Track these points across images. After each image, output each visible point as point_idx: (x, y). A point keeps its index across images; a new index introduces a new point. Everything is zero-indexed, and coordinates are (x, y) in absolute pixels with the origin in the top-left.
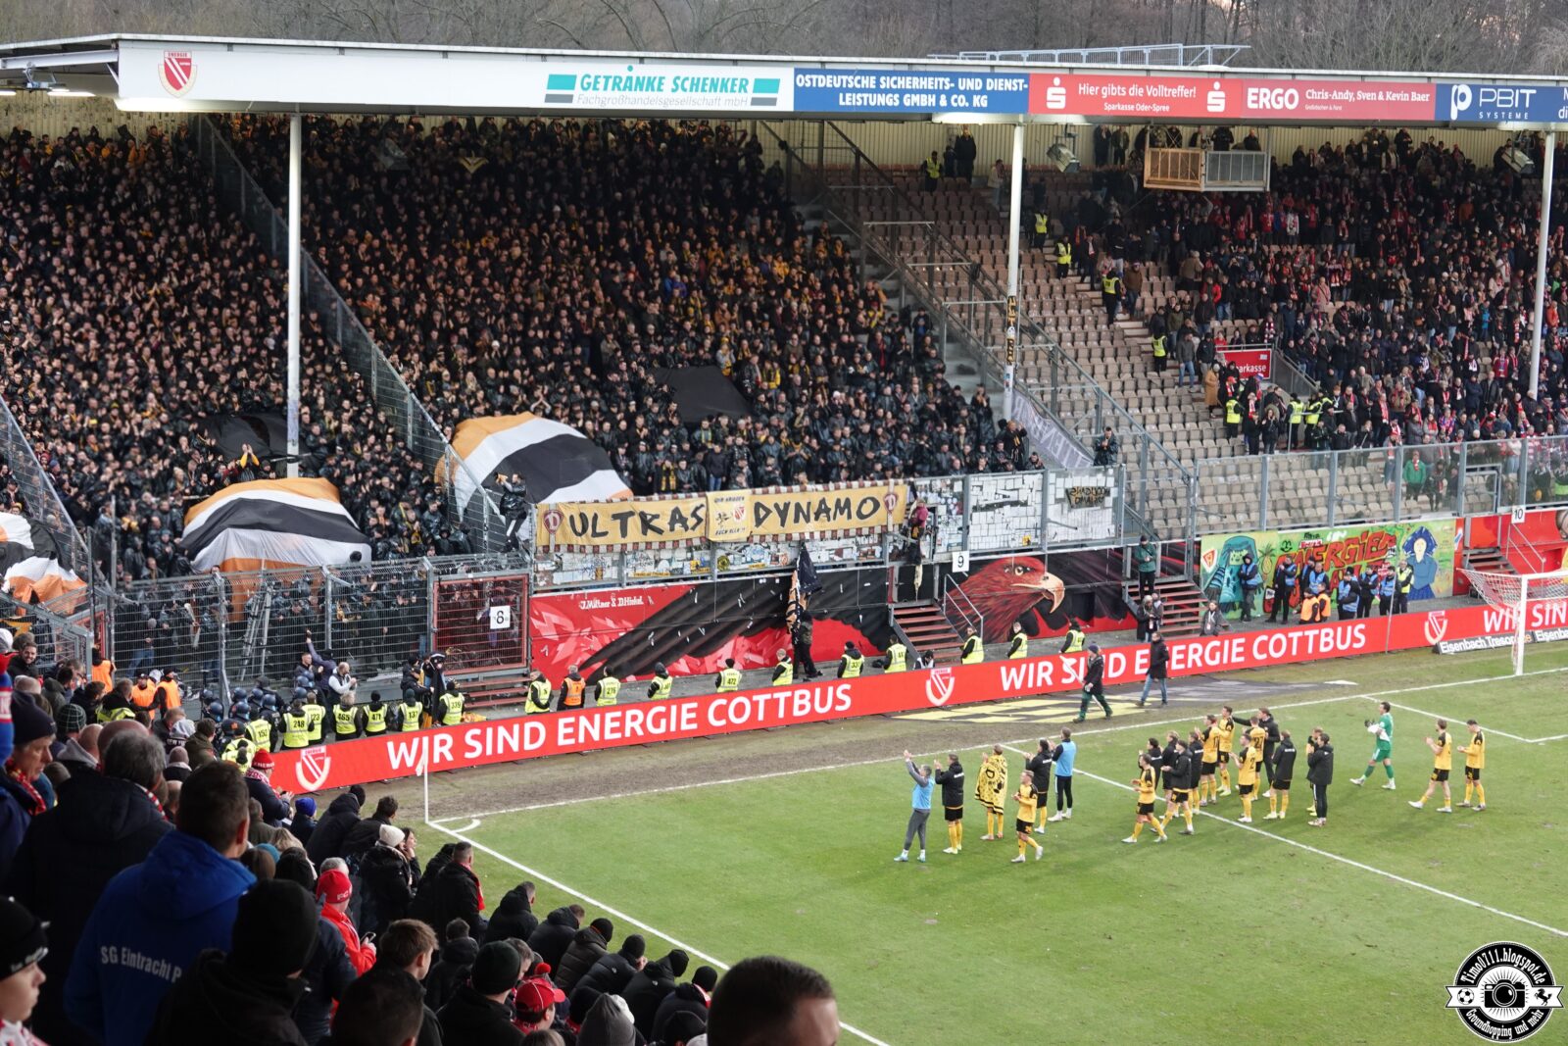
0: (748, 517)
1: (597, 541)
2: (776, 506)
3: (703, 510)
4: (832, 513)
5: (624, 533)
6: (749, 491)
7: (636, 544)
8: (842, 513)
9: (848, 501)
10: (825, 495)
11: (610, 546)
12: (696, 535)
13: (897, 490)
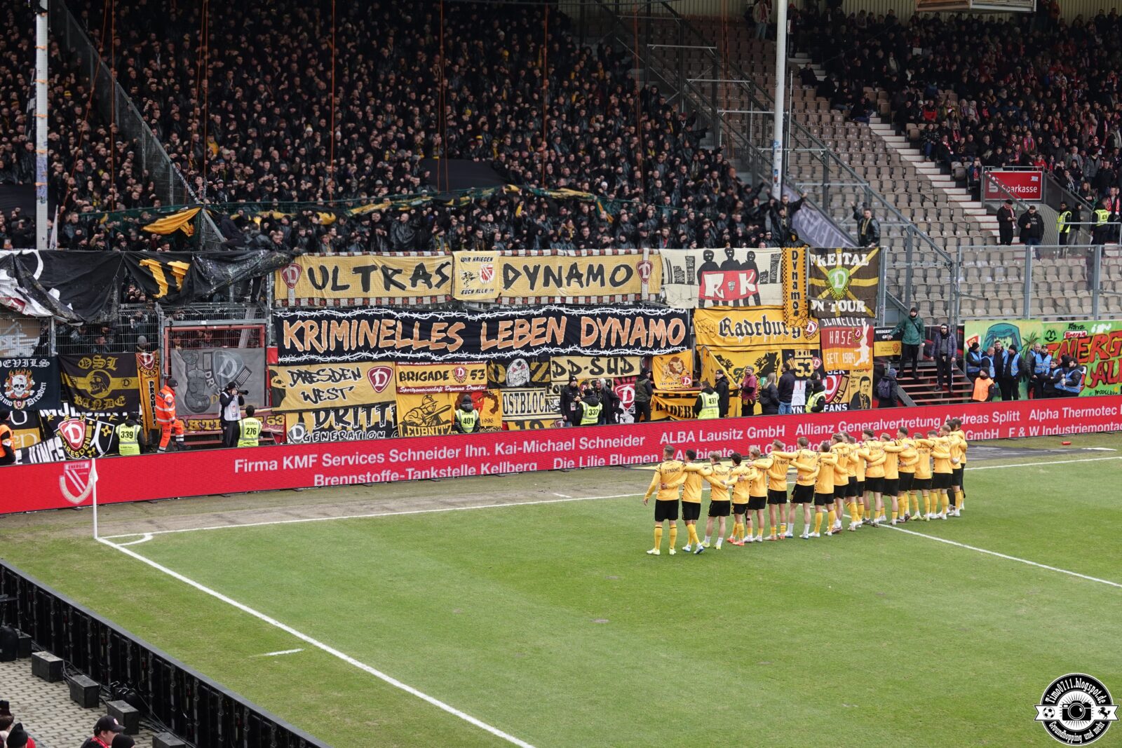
0: (496, 280)
1: (338, 294)
2: (526, 268)
3: (449, 268)
4: (584, 279)
5: (366, 287)
6: (499, 252)
7: (379, 299)
8: (595, 280)
9: (601, 267)
10: (577, 260)
11: (351, 300)
12: (441, 293)
13: (652, 259)
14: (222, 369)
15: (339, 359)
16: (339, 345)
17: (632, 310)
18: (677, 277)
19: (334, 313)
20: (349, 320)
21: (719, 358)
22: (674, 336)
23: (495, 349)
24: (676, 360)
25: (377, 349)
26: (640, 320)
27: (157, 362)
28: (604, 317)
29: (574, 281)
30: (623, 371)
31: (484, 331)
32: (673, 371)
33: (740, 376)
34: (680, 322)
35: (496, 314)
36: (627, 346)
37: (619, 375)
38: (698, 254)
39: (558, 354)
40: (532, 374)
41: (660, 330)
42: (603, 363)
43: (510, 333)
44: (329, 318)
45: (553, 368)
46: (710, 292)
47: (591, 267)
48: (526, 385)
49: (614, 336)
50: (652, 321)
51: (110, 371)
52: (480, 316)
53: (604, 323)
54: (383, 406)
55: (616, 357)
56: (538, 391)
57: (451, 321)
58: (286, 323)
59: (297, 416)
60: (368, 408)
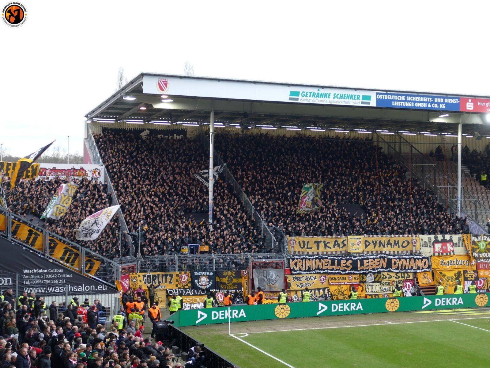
0: (362, 246)
1: (308, 250)
2: (373, 242)
3: (346, 241)
4: (392, 245)
6: (363, 236)
7: (322, 252)
8: (396, 245)
9: (398, 241)
10: (390, 239)
11: (313, 253)
12: (343, 250)
13: (416, 238)
14: (270, 276)
15: (309, 273)
16: (309, 268)
17: (410, 257)
18: (425, 245)
19: (307, 257)
20: (312, 259)
21: (441, 273)
22: (425, 265)
23: (363, 270)
24: (426, 274)
25: (322, 269)
26: (412, 260)
27: (248, 273)
28: (400, 259)
29: (389, 246)
30: (407, 277)
31: (359, 263)
32: (425, 278)
33: (449, 279)
34: (426, 260)
35: (362, 257)
36: (408, 269)
37: (405, 279)
38: (432, 236)
39: (384, 271)
40: (375, 278)
41: (420, 263)
42: (400, 275)
43: (368, 264)
44: (306, 259)
45: (382, 276)
46: (437, 250)
47: (395, 241)
48: (373, 282)
49: (404, 265)
50: (417, 260)
51: (233, 276)
52: (357, 258)
53: (400, 261)
54: (324, 289)
55: (404, 273)
56: (377, 284)
57: (347, 260)
58: (291, 260)
59: (295, 292)
60: (319, 289)
